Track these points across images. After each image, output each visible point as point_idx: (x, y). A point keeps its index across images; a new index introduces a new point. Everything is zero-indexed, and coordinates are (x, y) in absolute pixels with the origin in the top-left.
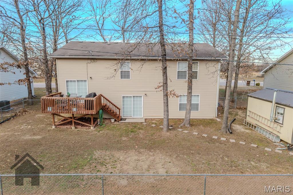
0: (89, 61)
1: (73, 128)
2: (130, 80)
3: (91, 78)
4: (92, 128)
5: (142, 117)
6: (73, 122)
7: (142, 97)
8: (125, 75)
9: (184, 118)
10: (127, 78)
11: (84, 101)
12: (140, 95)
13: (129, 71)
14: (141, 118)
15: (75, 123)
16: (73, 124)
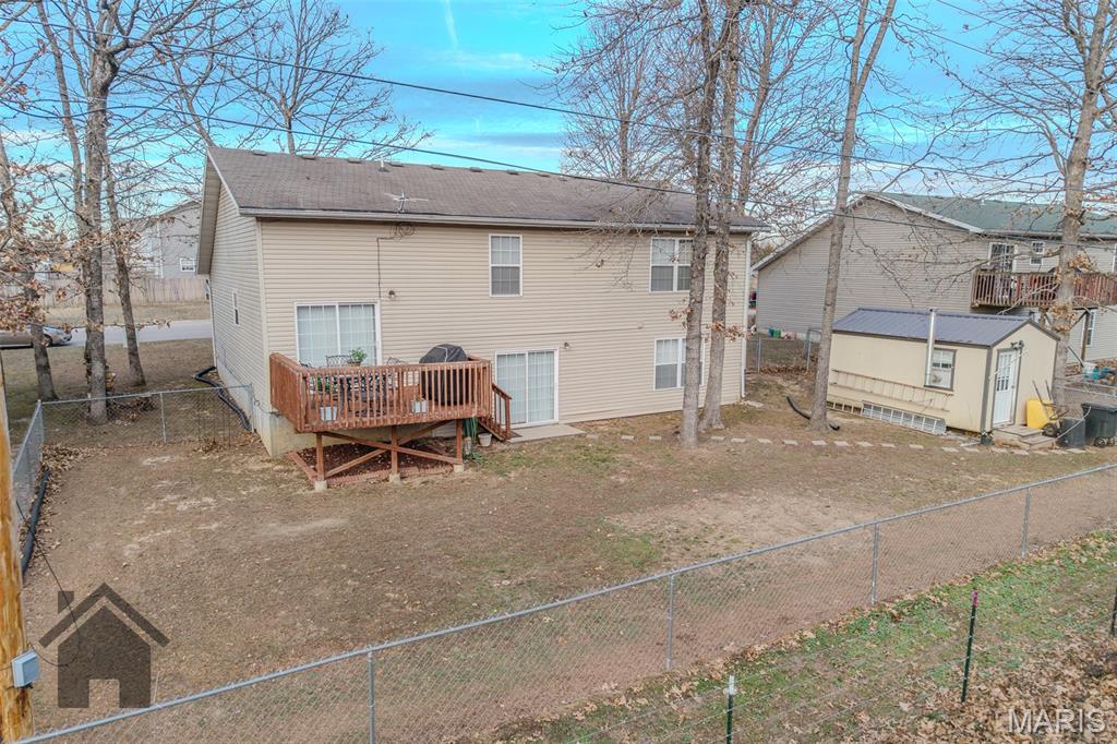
0: (386, 232)
1: (394, 477)
2: (520, 298)
3: (392, 293)
4: (459, 469)
5: (556, 419)
6: (394, 456)
7: (557, 354)
8: (505, 281)
9: (681, 408)
10: (512, 293)
11: (417, 376)
12: (551, 348)
13: (518, 268)
14: (554, 424)
15: (401, 456)
16: (394, 463)
